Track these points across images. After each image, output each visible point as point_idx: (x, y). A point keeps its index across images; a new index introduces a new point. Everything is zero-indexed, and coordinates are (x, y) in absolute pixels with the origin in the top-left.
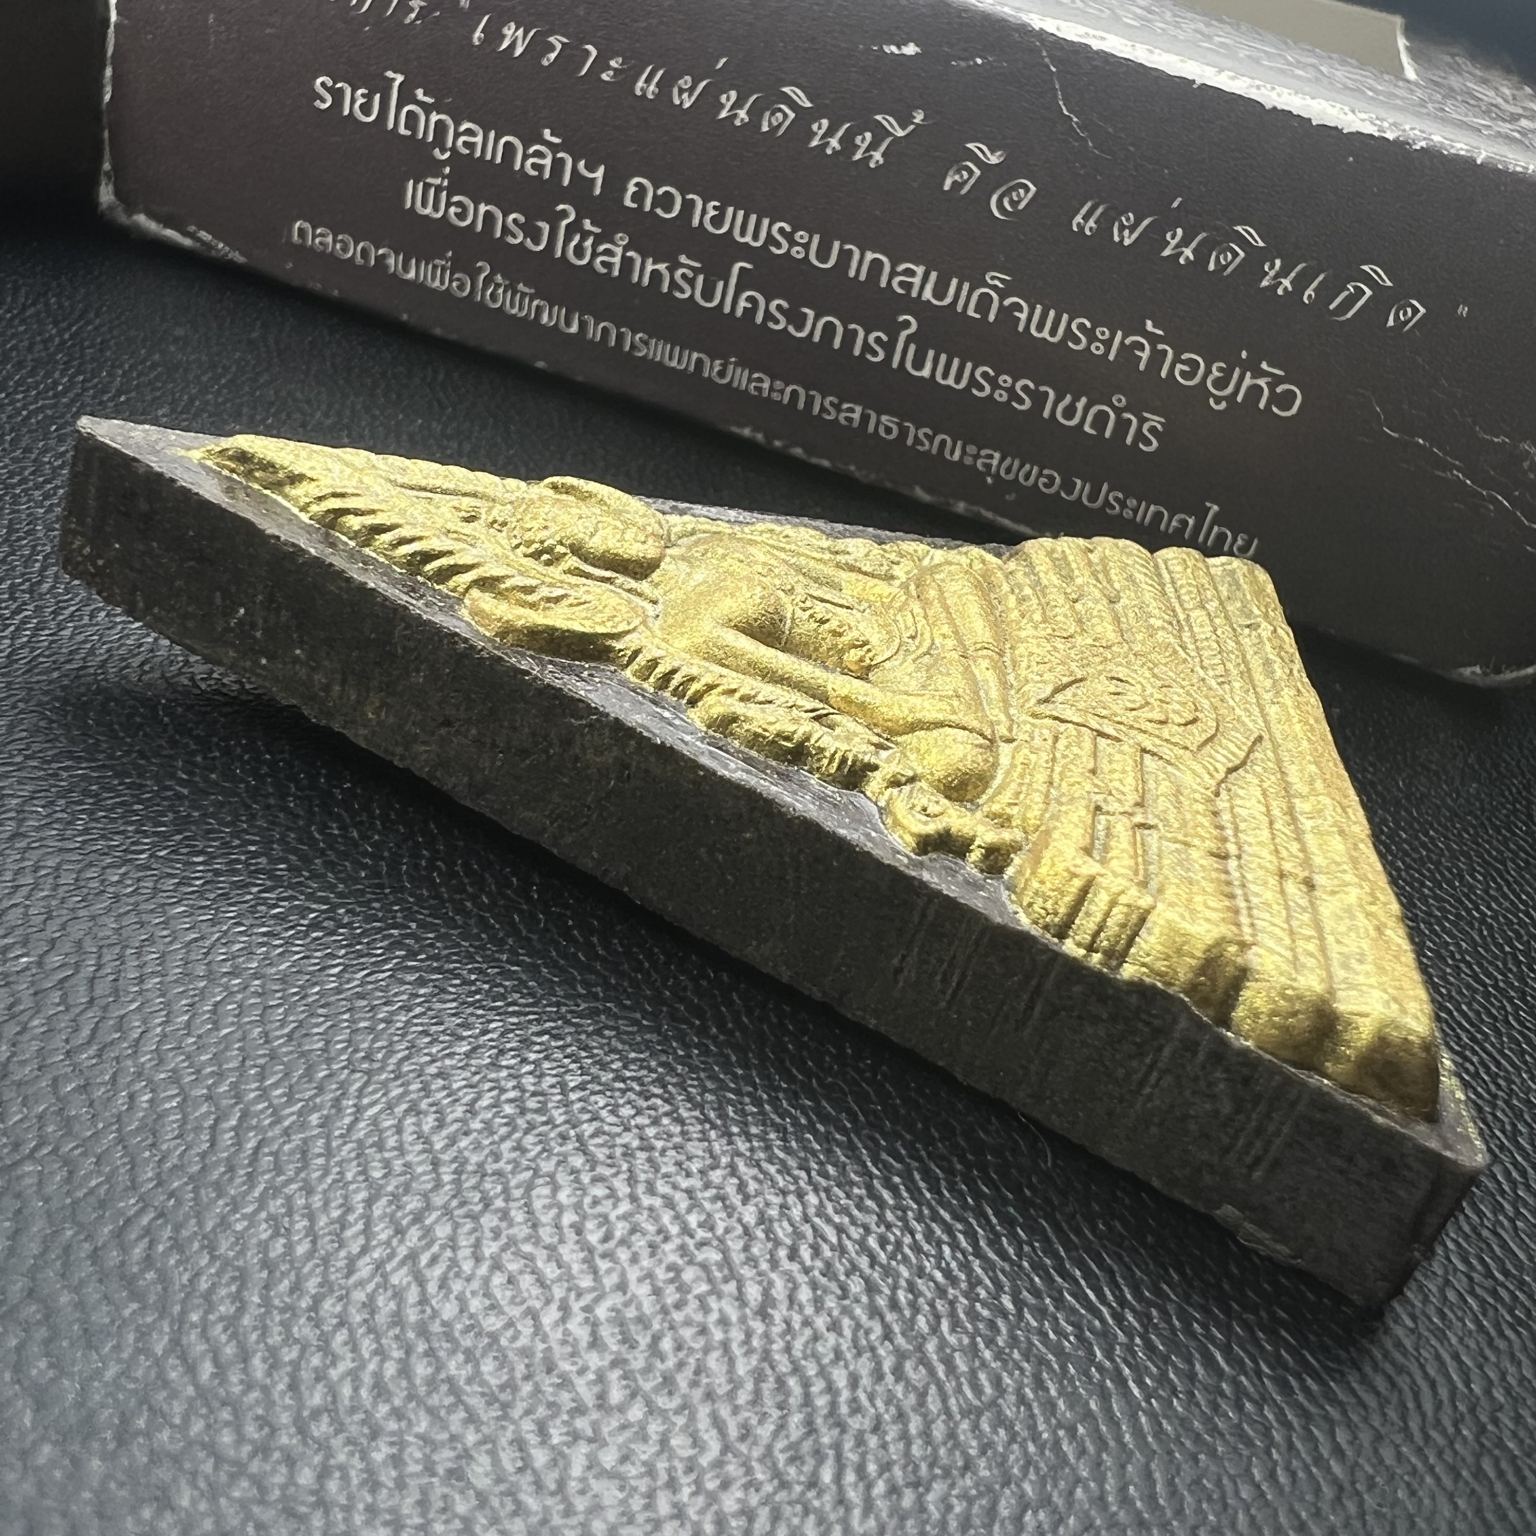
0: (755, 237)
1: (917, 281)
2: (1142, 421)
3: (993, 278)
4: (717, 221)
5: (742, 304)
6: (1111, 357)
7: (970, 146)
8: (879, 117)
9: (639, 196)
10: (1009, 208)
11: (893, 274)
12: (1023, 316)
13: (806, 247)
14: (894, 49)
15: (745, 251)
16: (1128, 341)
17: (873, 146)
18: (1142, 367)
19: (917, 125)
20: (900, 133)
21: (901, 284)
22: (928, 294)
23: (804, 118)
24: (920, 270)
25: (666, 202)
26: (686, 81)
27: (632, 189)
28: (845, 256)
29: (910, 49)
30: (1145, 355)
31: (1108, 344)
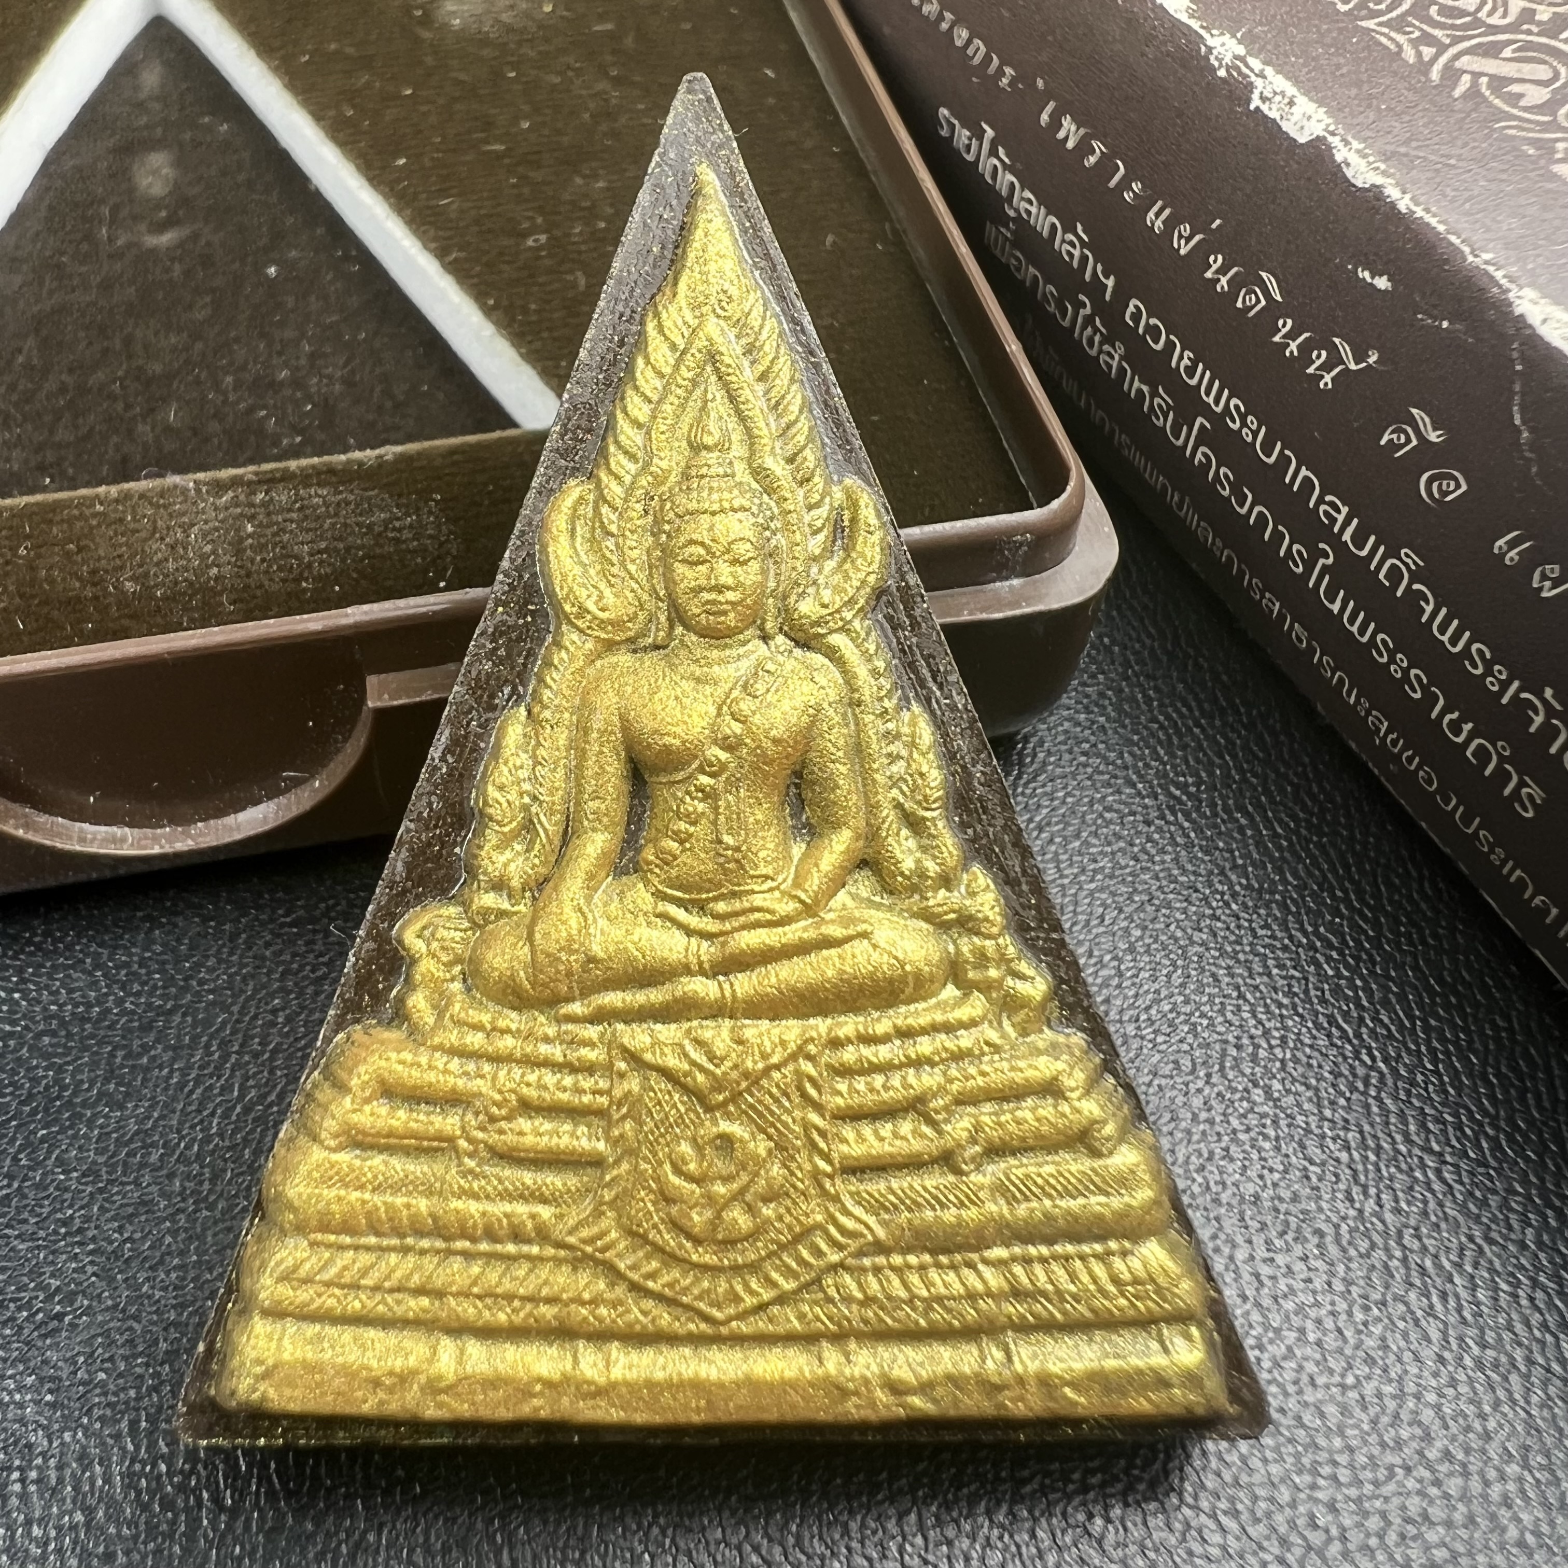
0: (1217, 402)
1: (1341, 518)
2: (1522, 784)
3: (1407, 555)
4: (1191, 371)
5: (1199, 455)
6: (1504, 701)
7: (1414, 411)
8: (1337, 341)
9: (1136, 317)
10: (1437, 496)
11: (1320, 501)
12: (1429, 609)
13: (1255, 434)
14: (1367, 275)
15: (1207, 411)
16: (1524, 695)
17: (1327, 367)
18: (1532, 729)
19: (1370, 366)
20: (1353, 366)
21: (1326, 513)
22: (1347, 537)
23: (1273, 310)
24: (1345, 510)
25: (1155, 333)
26: (1186, 229)
27: (1131, 309)
28: (1284, 461)
29: (1382, 283)
30: (1539, 720)
31: (1505, 685)
